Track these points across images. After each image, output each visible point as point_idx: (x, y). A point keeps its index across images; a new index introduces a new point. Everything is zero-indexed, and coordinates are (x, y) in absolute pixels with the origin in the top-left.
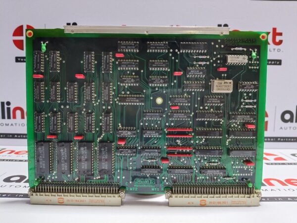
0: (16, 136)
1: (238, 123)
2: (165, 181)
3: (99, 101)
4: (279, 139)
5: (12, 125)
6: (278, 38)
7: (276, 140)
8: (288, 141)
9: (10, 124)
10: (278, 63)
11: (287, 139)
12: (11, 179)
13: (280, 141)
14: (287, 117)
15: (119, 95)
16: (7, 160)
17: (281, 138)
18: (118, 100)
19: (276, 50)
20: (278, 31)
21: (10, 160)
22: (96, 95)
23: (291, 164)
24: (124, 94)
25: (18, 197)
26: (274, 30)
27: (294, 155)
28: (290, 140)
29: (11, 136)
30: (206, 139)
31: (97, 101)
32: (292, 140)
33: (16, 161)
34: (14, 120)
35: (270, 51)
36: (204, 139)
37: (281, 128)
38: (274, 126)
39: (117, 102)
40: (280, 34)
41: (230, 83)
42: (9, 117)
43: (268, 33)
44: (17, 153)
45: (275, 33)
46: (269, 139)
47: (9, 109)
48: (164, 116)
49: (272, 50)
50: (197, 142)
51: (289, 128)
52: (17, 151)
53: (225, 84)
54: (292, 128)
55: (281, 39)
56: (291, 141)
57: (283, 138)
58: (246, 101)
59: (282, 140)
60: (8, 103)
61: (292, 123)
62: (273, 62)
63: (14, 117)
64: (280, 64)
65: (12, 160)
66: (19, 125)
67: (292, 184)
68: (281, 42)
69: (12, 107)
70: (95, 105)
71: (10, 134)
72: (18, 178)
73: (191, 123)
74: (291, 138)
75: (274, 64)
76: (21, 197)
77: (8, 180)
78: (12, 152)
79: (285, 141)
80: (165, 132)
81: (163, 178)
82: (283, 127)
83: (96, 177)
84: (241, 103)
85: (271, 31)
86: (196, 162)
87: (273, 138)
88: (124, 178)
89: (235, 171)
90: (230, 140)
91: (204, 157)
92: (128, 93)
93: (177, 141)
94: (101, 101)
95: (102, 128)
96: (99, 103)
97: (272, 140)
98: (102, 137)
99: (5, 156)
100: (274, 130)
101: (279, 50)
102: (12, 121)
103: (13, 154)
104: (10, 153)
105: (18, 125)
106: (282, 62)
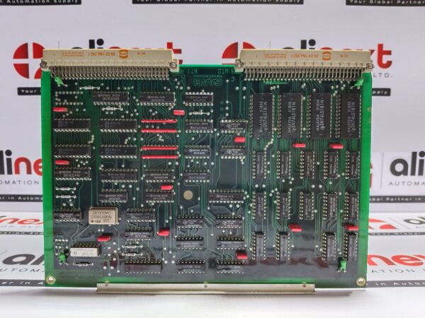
0: (20, 198)
1: (79, 166)
2: (179, 83)
3: (271, 195)
4: (388, 199)
5: (14, 182)
6: (385, 59)
7: (384, 199)
8: (401, 202)
9: (11, 182)
10: (386, 93)
11: (399, 199)
12: (14, 260)
13: (389, 202)
14: (399, 167)
15: (242, 202)
16: (8, 233)
17: (390, 197)
18: (245, 195)
19: (383, 75)
20: (385, 48)
21: (12, 233)
22: (275, 202)
23: (403, 234)
24: (237, 203)
25: (23, 285)
26: (380, 46)
27: (408, 221)
28: (403, 199)
29: (12, 198)
30: (123, 144)
31: (273, 194)
32: (407, 199)
33: (20, 233)
34: (17, 175)
35: (374, 76)
36: (126, 143)
37: (391, 183)
38: (381, 181)
39: (246, 193)
40: (389, 53)
41: (92, 221)
42: (10, 172)
43: (372, 51)
44: (22, 222)
45: (382, 52)
46: (374, 199)
47: (9, 161)
48: (181, 175)
49: (377, 75)
50: (135, 139)
51: (401, 184)
52: (21, 219)
53: (99, 219)
54: (406, 184)
55: (390, 60)
56: (405, 202)
57: (394, 197)
58: (69, 197)
59: (392, 200)
60: (9, 153)
61: (405, 177)
62: (379, 92)
63: (17, 172)
64: (389, 94)
65: (15, 233)
66: (24, 182)
67: (401, 262)
68: (389, 64)
69: (14, 158)
70: (276, 190)
71: (11, 196)
72: (24, 258)
73: (145, 166)
74: (405, 197)
75: (381, 95)
76: (27, 285)
77: (8, 261)
78: (15, 220)
79: (397, 201)
80: (180, 153)
81: (182, 88)
82: (394, 183)
83: (276, 89)
84: (76, 193)
85: (376, 49)
86: (135, 111)
87: (380, 197)
88: (237, 88)
89: (80, 97)
90: (89, 142)
91: (125, 118)
92: (231, 206)
93: (163, 140)
94: (268, 195)
95: (267, 158)
96: (270, 192)
97: (378, 200)
98: (267, 146)
99: (5, 226)
100: (381, 186)
101: (387, 75)
102: (14, 177)
103: (16, 223)
104: (12, 222)
105: (22, 183)
106: (392, 92)
